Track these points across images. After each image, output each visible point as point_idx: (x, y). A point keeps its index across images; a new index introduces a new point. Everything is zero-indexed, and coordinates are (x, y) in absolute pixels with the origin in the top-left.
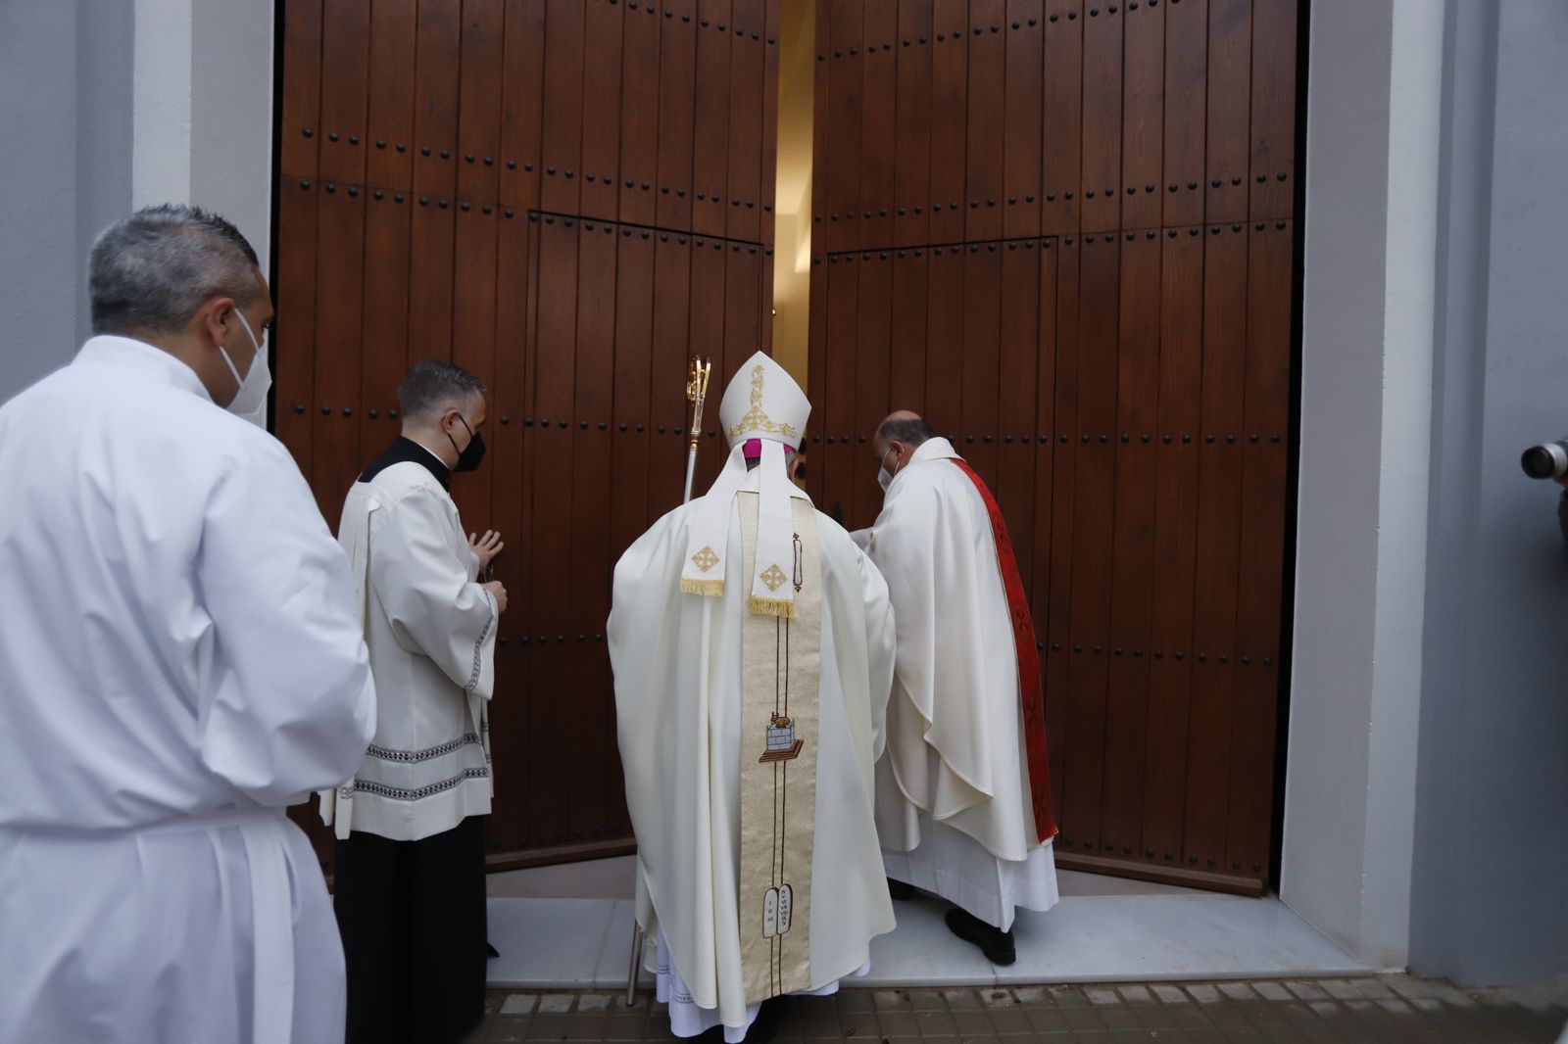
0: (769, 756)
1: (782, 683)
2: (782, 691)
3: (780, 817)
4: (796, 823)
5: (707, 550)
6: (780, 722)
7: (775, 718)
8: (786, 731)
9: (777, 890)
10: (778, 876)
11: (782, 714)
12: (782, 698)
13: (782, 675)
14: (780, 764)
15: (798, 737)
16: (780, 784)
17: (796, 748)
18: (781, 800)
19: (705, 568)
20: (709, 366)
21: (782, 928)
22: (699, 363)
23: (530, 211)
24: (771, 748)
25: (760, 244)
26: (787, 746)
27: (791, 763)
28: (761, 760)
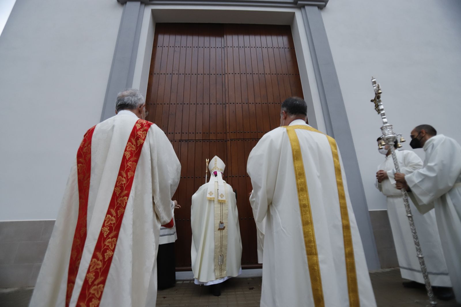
0: (220, 229)
1: (222, 216)
2: (222, 217)
3: (221, 241)
4: (224, 243)
5: (211, 192)
6: (221, 223)
7: (220, 222)
8: (222, 225)
9: (221, 256)
10: (221, 253)
11: (222, 221)
12: (221, 218)
13: (222, 214)
14: (221, 231)
15: (224, 226)
16: (221, 235)
17: (224, 228)
18: (222, 237)
19: (211, 195)
20: (208, 160)
21: (222, 264)
22: (207, 159)
23: (179, 140)
24: (220, 228)
25: (224, 140)
26: (223, 228)
27: (223, 231)
28: (218, 230)
